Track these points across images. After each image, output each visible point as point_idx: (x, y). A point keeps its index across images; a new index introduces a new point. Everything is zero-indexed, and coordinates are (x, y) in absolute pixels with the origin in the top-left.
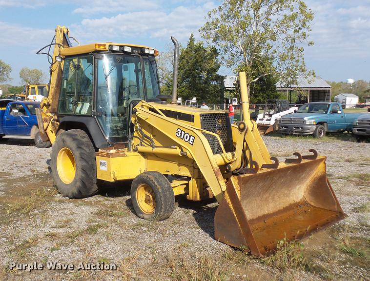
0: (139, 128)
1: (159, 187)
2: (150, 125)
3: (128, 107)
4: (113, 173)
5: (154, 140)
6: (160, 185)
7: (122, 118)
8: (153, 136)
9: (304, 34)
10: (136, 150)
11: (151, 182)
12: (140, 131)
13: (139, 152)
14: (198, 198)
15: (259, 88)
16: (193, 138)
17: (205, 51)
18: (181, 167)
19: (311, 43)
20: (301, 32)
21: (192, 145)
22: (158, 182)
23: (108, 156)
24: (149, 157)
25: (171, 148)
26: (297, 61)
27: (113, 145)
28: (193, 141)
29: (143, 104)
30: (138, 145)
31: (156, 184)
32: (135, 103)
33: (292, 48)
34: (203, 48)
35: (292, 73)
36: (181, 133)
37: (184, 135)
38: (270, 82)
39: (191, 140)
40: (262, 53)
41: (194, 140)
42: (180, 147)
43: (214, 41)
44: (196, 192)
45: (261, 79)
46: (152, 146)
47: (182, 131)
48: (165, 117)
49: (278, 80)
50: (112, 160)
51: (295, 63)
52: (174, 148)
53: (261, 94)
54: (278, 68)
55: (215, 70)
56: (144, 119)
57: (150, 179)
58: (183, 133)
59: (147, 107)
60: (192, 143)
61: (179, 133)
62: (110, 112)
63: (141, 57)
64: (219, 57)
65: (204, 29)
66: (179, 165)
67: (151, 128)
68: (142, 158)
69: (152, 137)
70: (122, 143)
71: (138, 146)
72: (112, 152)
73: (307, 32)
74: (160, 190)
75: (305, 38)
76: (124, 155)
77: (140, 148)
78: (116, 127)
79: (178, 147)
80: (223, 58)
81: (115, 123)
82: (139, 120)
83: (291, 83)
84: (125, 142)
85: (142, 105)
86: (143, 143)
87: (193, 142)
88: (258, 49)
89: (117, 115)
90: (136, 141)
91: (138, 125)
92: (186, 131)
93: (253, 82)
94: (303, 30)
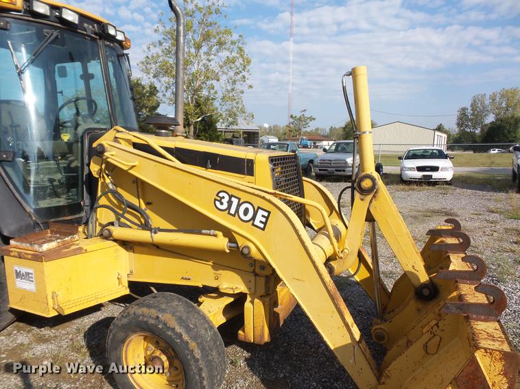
0: (111, 186)
1: (193, 345)
2: (137, 180)
3: (77, 142)
4: (54, 296)
5: (148, 212)
6: (195, 338)
7: (63, 163)
8: (148, 204)
9: (244, 77)
10: (106, 236)
11: (169, 333)
12: (114, 193)
13: (115, 240)
14: (267, 338)
15: (202, 128)
16: (266, 214)
17: (143, 88)
18: (220, 272)
19: (251, 87)
20: (241, 75)
21: (263, 229)
22: (188, 330)
23: (38, 258)
24: (136, 248)
25: (200, 233)
26: (237, 103)
27: (47, 226)
28: (264, 220)
29: (118, 135)
30: (112, 224)
31: (186, 337)
32: (95, 135)
33: (233, 90)
34: (141, 84)
35: (232, 114)
36: (230, 203)
37: (239, 205)
38: (212, 122)
39: (259, 218)
40: (205, 93)
41: (267, 218)
42: (228, 233)
43: (154, 77)
44: (263, 327)
45: (203, 120)
46: (146, 226)
47: (230, 197)
48: (178, 163)
49: (219, 121)
50: (49, 266)
51: (235, 104)
52: (209, 235)
53: (203, 133)
54: (219, 108)
55: (155, 108)
56: (125, 168)
57: (165, 324)
58: (235, 201)
59: (128, 141)
60: (262, 226)
61: (225, 201)
62: (36, 151)
63: (100, 43)
64: (160, 95)
65: (143, 63)
66: (216, 267)
67: (140, 187)
68: (122, 251)
69: (143, 206)
70: (69, 218)
71: (110, 227)
72: (46, 247)
73: (247, 76)
74: (198, 354)
75: (244, 81)
76: (80, 251)
77: (118, 232)
78: (51, 181)
79: (220, 234)
80: (164, 95)
81: (49, 174)
82: (112, 169)
83: (232, 123)
84: (77, 216)
85: (116, 138)
86: (123, 220)
87: (265, 224)
88: (200, 88)
89: (54, 158)
90: (104, 215)
91: (108, 181)
92: (244, 197)
93: (197, 122)
94: (244, 73)
